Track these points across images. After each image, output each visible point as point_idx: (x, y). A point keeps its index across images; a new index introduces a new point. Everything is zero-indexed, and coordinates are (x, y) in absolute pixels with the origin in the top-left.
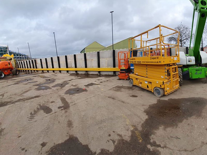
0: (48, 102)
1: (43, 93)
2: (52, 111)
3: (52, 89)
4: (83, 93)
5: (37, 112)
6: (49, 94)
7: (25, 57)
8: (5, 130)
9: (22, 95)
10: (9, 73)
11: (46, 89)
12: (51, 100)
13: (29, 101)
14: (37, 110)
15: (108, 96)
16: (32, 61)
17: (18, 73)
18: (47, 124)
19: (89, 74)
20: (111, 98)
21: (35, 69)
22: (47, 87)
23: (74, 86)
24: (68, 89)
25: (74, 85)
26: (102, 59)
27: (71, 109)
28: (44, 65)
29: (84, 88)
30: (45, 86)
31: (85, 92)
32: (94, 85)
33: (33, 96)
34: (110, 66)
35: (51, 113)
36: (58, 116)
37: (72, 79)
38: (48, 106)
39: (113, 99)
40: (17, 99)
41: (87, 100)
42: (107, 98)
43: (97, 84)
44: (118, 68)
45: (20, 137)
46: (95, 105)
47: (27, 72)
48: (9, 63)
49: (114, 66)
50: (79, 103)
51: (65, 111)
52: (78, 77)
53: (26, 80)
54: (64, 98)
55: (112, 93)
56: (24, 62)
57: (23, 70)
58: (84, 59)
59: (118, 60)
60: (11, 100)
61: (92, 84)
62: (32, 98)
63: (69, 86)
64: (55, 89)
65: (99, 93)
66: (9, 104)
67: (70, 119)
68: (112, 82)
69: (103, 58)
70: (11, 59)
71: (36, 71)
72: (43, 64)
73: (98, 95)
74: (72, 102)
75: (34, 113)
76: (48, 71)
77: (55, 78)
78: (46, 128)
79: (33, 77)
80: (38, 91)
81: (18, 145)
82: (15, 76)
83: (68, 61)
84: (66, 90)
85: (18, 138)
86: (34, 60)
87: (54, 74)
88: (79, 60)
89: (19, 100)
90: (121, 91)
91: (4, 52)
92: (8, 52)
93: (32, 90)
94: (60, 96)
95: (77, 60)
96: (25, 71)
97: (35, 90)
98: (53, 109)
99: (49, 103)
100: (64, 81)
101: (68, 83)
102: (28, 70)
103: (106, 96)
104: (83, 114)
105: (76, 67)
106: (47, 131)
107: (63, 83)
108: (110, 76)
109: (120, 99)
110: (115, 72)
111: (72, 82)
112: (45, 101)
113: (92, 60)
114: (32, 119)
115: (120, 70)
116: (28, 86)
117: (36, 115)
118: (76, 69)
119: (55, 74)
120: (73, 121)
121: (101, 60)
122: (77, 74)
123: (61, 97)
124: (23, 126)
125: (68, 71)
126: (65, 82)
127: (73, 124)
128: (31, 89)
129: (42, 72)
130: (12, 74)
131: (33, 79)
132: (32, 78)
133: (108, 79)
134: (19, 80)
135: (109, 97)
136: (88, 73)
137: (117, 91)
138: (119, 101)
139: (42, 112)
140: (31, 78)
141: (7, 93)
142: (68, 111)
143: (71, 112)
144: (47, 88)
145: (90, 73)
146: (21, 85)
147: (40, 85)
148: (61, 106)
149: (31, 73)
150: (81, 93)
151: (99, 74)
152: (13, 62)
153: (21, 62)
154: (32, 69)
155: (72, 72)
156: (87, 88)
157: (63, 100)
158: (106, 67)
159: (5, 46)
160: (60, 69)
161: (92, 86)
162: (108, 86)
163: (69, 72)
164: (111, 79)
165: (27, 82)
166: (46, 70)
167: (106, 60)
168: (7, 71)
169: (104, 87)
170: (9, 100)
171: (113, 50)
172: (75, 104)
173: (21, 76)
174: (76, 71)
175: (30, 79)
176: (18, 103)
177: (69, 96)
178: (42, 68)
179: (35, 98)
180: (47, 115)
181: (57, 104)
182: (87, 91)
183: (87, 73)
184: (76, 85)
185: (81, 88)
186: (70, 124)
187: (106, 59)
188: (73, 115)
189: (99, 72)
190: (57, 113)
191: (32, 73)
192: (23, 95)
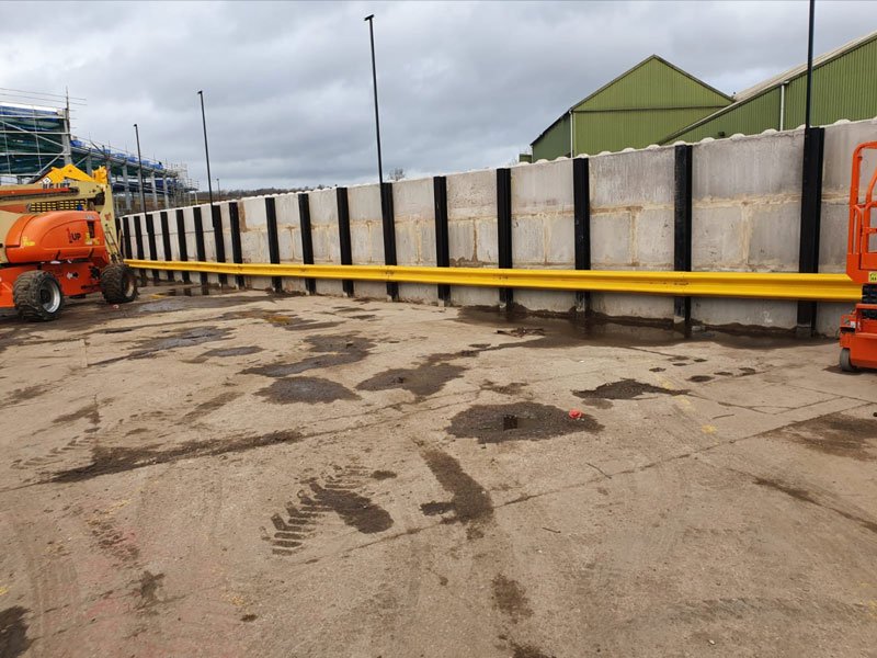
0: (353, 473)
1: (311, 418)
2: (392, 521)
3: (362, 403)
4: (567, 437)
5: (308, 516)
6: (352, 429)
7: (160, 185)
8: (164, 581)
9: (194, 424)
10: (83, 287)
11: (328, 400)
12: (372, 463)
13: (246, 455)
14: (303, 509)
15: (758, 471)
16: (216, 211)
17: (131, 288)
18: (377, 583)
19: (605, 319)
20: (780, 489)
21: (229, 267)
22: (326, 382)
23: (502, 390)
24: (464, 407)
25: (504, 382)
26: (707, 199)
27: (505, 519)
28: (291, 243)
29: (577, 406)
30: (313, 380)
31: (585, 435)
32: (646, 395)
33: (261, 433)
34: (771, 258)
35: (389, 532)
36: (428, 548)
37: (484, 347)
38: (362, 495)
39: (799, 495)
40: (178, 440)
41: (602, 484)
42: (749, 484)
43: (672, 388)
44: (846, 278)
45: (251, 618)
46: (663, 516)
47: (181, 286)
48: (91, 224)
49: (809, 259)
50: (554, 495)
51: (470, 531)
52: (521, 333)
53: (188, 336)
54: (450, 459)
55: (784, 457)
56: (164, 217)
57: (156, 272)
58: (570, 206)
59: (853, 211)
60: (148, 443)
61: (630, 389)
62: (257, 442)
63: (471, 388)
64: (379, 398)
65: (687, 448)
66: (143, 465)
67: (509, 575)
68: (784, 381)
69: (717, 193)
70: (99, 200)
71: (232, 283)
72: (281, 231)
73: (681, 462)
74: (505, 488)
75: (290, 521)
76: (311, 284)
77: (366, 330)
78: (377, 601)
79: (226, 317)
80: (278, 407)
81: (249, 649)
82: (117, 306)
83: (455, 214)
84: (453, 414)
85: (242, 623)
86: (224, 205)
87: (349, 303)
88: (528, 209)
89: (190, 449)
90: (863, 457)
91: (41, 151)
92: (67, 151)
93: (243, 398)
94: (421, 444)
95: (515, 210)
96: (162, 276)
97: (261, 398)
98: (393, 510)
99: (362, 479)
100: (428, 354)
101: (456, 372)
102: (186, 274)
103: (742, 475)
104: (586, 554)
105: (506, 259)
106: (383, 612)
107: (423, 366)
108: (768, 341)
109: (855, 507)
110: (808, 309)
111: (486, 365)
112: (337, 468)
113: (628, 209)
114: (291, 549)
115: (857, 294)
116: (213, 375)
117: (306, 534)
118: (506, 276)
119: (357, 305)
120: (523, 582)
121: (702, 210)
122: (508, 310)
123: (429, 448)
124: (254, 574)
125: (445, 291)
126: (438, 364)
127: (526, 600)
128: (236, 389)
129: (268, 290)
130: (98, 296)
131: (227, 331)
132: (221, 325)
133: (749, 357)
134: (150, 333)
135: (761, 482)
136: (596, 307)
137: (828, 451)
138: (848, 516)
139: (336, 523)
140: (214, 328)
141: (107, 401)
142: (488, 531)
143: (508, 536)
144: (330, 392)
145: (615, 309)
146: (170, 365)
147: (281, 370)
148: (439, 500)
149: (199, 291)
150: (560, 438)
151: (678, 319)
152: (107, 217)
153: (149, 219)
154: (211, 265)
155: (474, 299)
156: (593, 411)
157: (445, 468)
158: (733, 268)
159: (51, 107)
160: (392, 272)
161: (634, 403)
162: (750, 408)
163: (455, 297)
164: (776, 363)
165: (196, 350)
166: (301, 278)
167: (746, 214)
168: (75, 275)
169: (723, 410)
170: (135, 443)
171: (808, 130)
172: (524, 498)
173: (150, 307)
174: (507, 293)
175: (213, 334)
176: (190, 461)
177: (479, 447)
178: (275, 258)
179: (274, 447)
180: (364, 538)
181: (413, 486)
182: (601, 428)
183: (589, 311)
184: (513, 384)
185: (551, 408)
186: (509, 597)
187: (739, 203)
188: (521, 558)
189: (685, 303)
190: (421, 537)
191: (206, 293)
192: (201, 424)
